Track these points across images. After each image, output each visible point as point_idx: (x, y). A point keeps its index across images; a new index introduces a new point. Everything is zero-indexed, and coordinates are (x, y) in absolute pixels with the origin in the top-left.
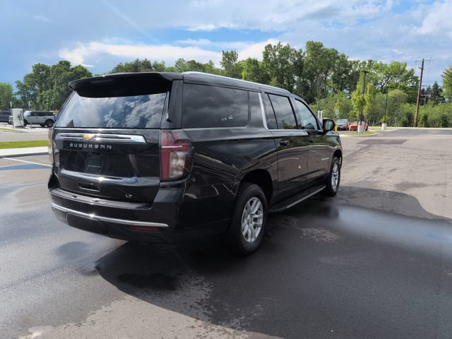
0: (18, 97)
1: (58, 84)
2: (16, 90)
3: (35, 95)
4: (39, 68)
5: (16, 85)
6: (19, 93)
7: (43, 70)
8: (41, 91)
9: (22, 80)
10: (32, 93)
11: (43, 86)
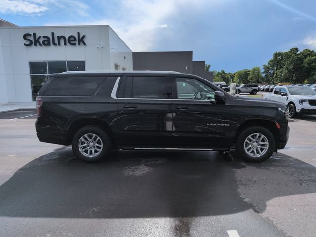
0: (263, 75)
1: (288, 64)
2: (262, 70)
3: (273, 73)
4: (277, 55)
5: (263, 67)
6: (263, 73)
7: (279, 56)
8: (277, 70)
9: (266, 64)
10: (272, 71)
11: (279, 66)
